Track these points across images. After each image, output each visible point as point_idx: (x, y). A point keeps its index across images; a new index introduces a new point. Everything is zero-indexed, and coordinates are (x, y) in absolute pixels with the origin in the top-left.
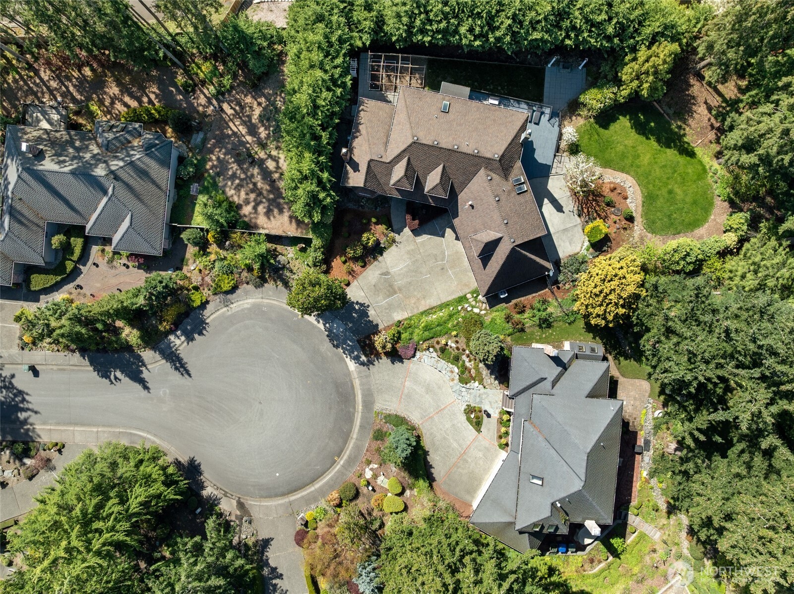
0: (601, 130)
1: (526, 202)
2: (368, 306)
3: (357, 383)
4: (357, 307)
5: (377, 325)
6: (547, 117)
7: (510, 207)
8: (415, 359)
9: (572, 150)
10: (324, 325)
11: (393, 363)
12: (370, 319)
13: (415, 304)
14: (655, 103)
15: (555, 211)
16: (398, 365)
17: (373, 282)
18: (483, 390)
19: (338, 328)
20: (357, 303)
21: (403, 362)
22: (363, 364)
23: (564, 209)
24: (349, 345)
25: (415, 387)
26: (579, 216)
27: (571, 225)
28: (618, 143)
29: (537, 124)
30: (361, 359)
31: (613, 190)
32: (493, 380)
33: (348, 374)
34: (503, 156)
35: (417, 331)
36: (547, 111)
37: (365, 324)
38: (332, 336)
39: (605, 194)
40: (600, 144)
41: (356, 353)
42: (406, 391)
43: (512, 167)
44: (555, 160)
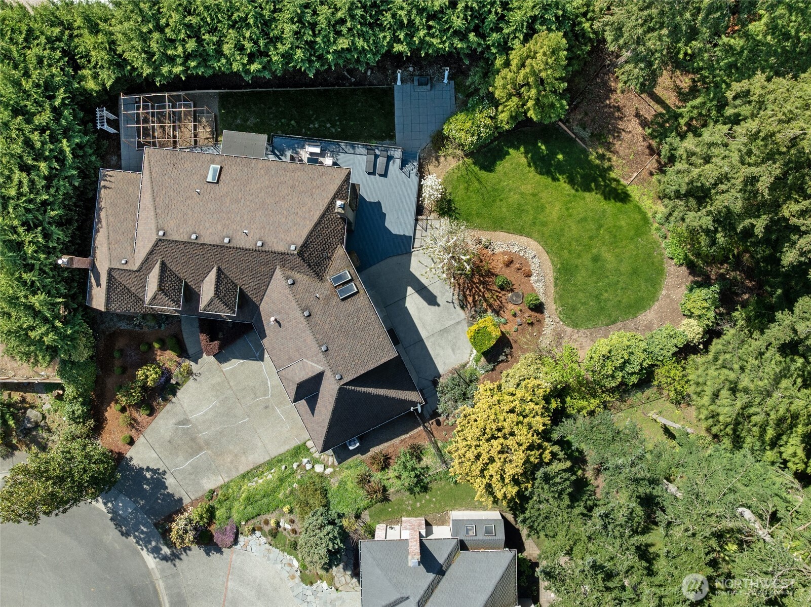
0: (483, 174)
1: (358, 310)
2: (164, 473)
3: (161, 586)
4: (148, 475)
5: (180, 500)
6: (398, 162)
7: (331, 323)
8: (238, 547)
9: (441, 209)
10: (105, 504)
11: (208, 554)
12: (170, 490)
13: (231, 463)
14: (560, 123)
15: (425, 304)
16: (215, 556)
17: (167, 436)
18: (334, 594)
19: (125, 506)
20: (148, 469)
21: (221, 552)
22: (165, 558)
23: (439, 300)
24: (143, 532)
25: (241, 590)
26: (462, 307)
27: (452, 322)
28: (510, 191)
29: (385, 175)
30: (163, 552)
31: (509, 264)
32: (348, 578)
33: (148, 573)
34: (305, 245)
35: (236, 505)
36: (398, 154)
37: (163, 500)
38: (117, 520)
39: (497, 271)
40: (482, 194)
41: (153, 544)
42: (230, 595)
43: (329, 258)
44: (418, 227)
